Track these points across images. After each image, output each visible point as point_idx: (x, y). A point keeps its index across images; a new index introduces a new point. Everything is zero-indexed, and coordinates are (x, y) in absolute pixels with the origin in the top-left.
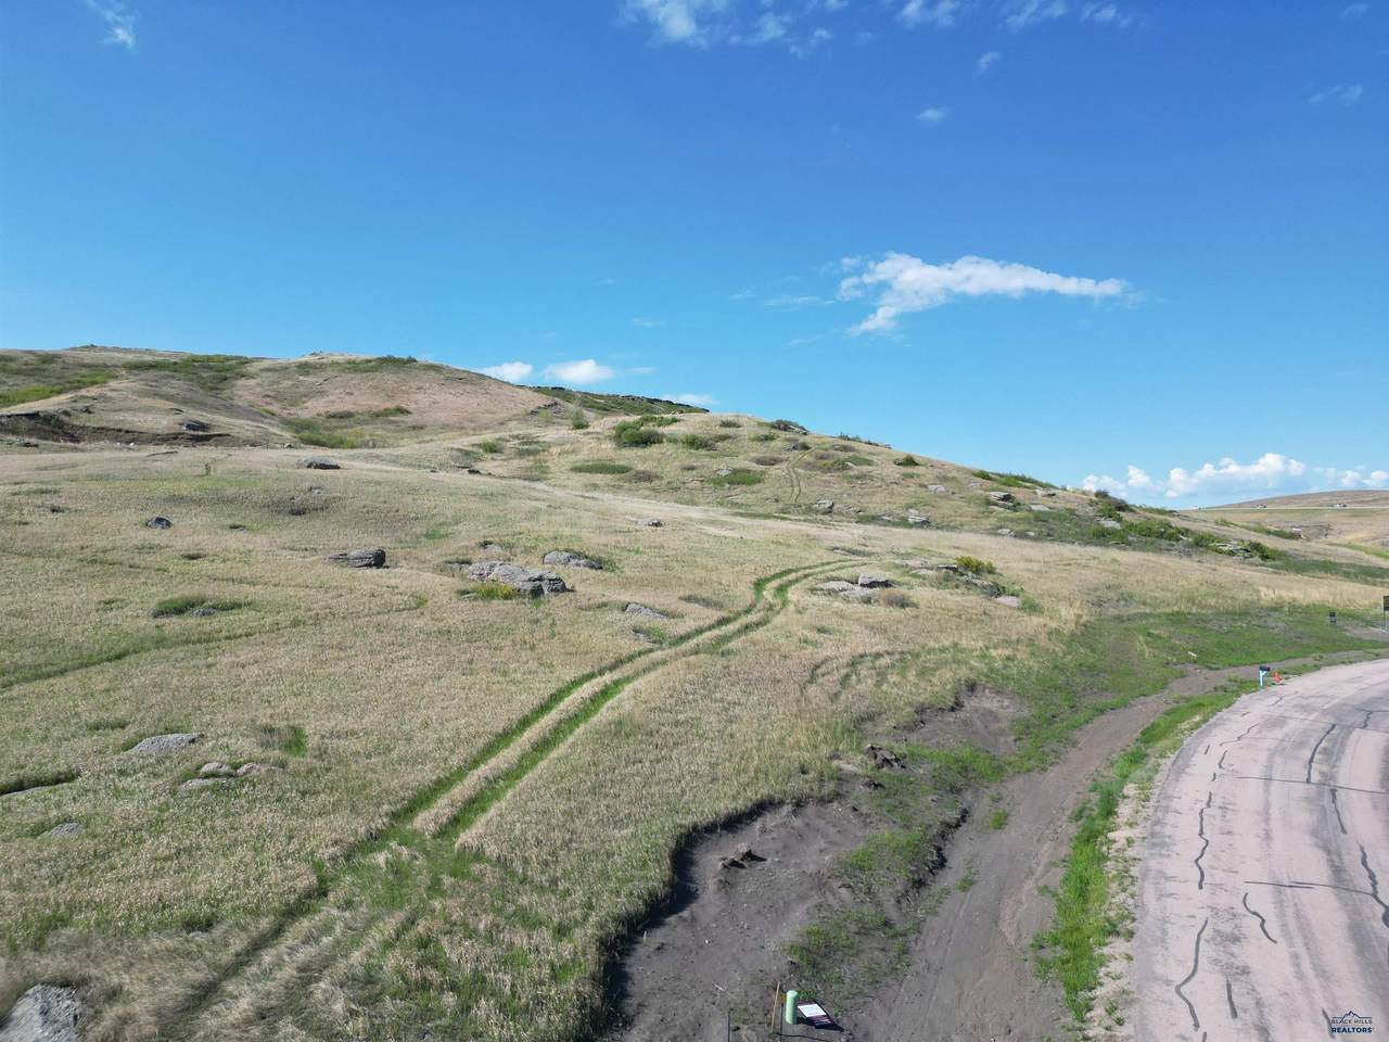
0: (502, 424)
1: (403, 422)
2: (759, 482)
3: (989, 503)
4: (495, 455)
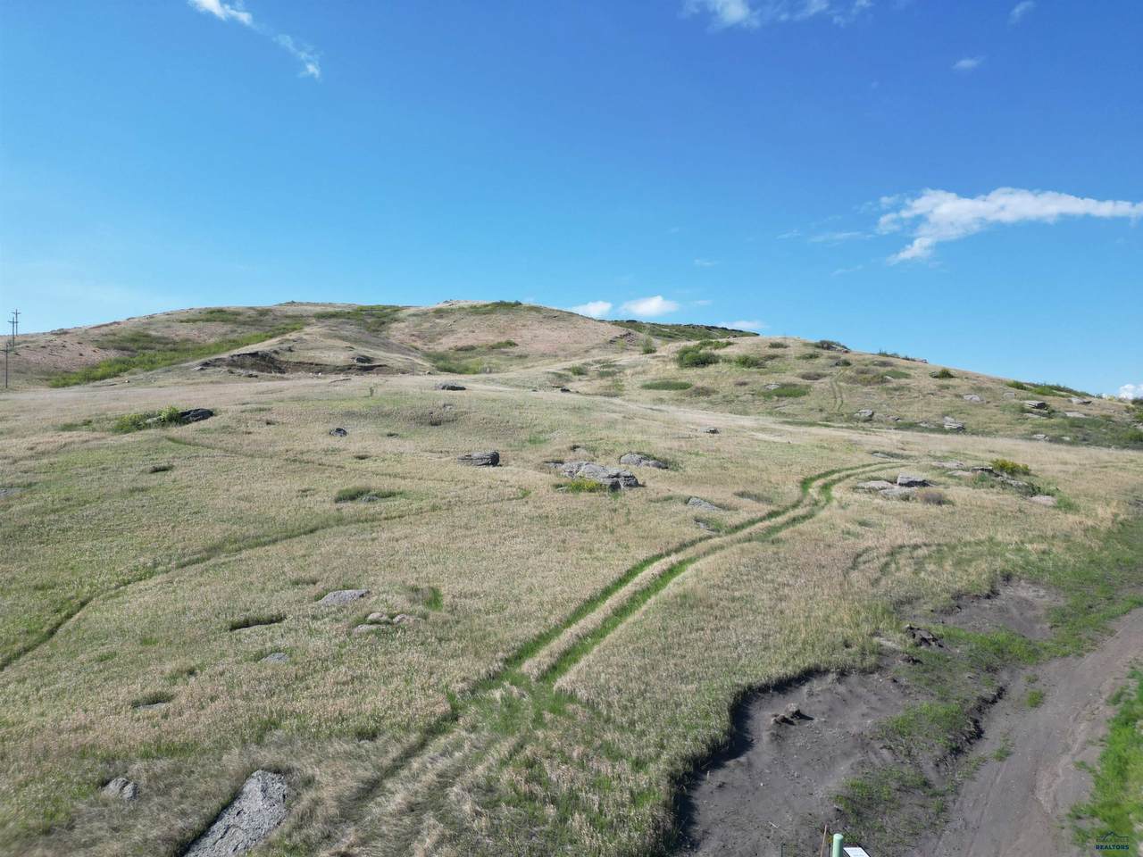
0: (587, 351)
1: (512, 352)
2: (805, 394)
3: (1023, 410)
4: (581, 377)
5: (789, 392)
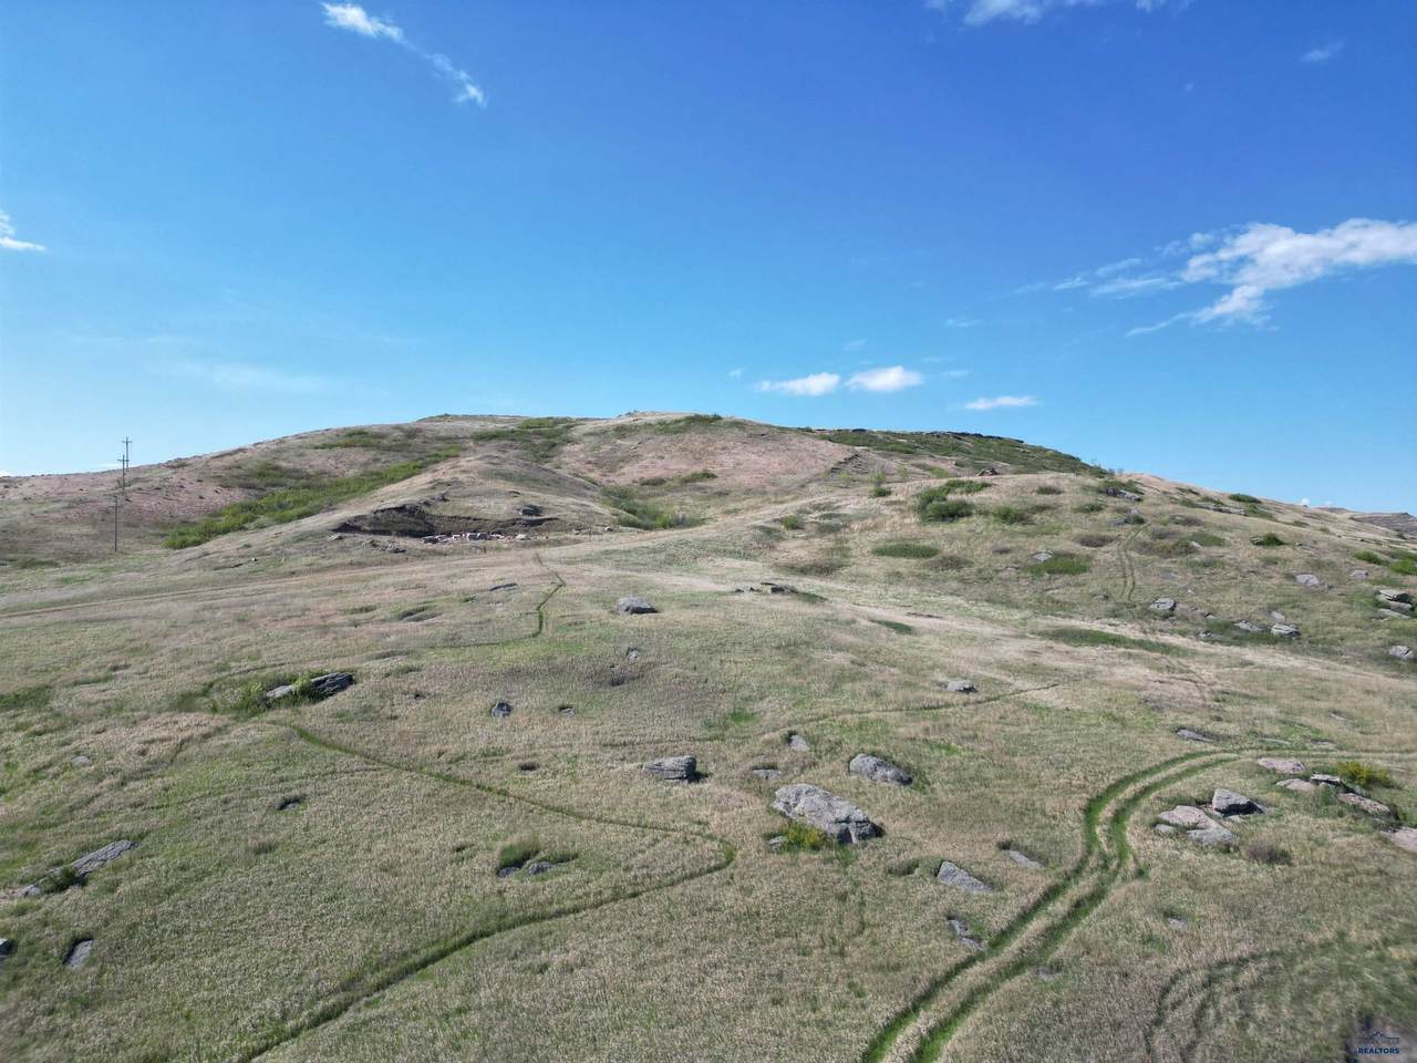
0: (803, 486)
1: (709, 488)
2: (1085, 571)
3: (1378, 605)
4: (796, 533)
5: (1064, 565)
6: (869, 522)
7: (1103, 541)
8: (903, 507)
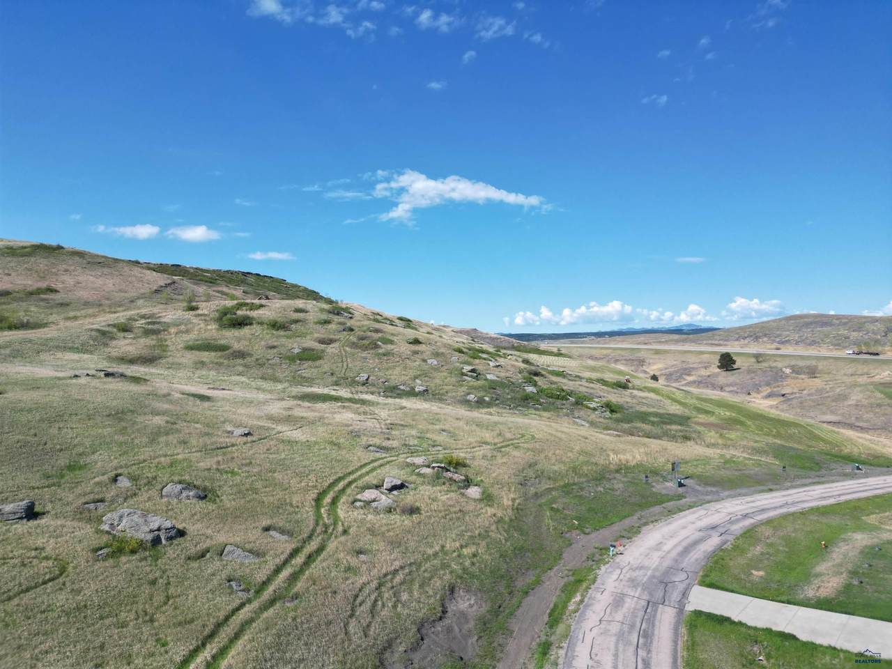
0: (132, 301)
1: (52, 299)
2: (320, 359)
3: (463, 374)
4: (126, 334)
5: (308, 355)
6: (183, 327)
7: (331, 341)
8: (207, 319)
